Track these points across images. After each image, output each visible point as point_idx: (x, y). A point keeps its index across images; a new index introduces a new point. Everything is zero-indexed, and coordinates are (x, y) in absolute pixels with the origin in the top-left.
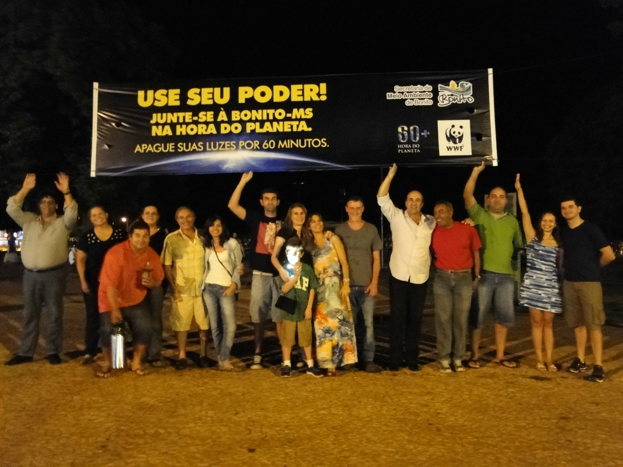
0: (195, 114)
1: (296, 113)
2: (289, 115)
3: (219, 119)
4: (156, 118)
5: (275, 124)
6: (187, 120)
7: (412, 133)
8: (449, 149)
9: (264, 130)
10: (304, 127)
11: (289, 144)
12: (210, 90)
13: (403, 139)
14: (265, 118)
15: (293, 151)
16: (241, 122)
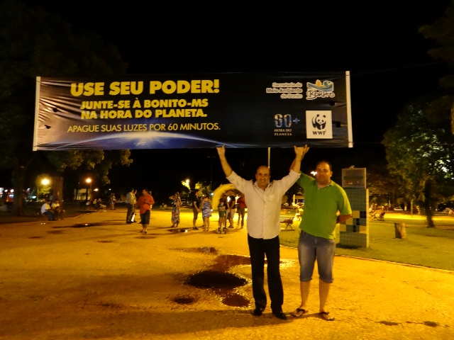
0: (116, 102)
1: (195, 102)
2: (189, 104)
3: (134, 107)
4: (85, 105)
5: (178, 110)
6: (109, 107)
7: (286, 120)
8: (315, 133)
9: (169, 116)
10: (200, 113)
11: (188, 127)
12: (128, 83)
13: (279, 124)
14: (170, 106)
15: (192, 132)
16: (151, 108)
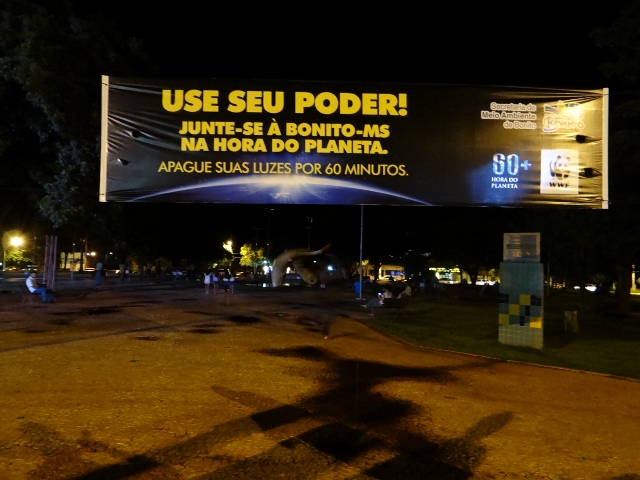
0: (239, 124)
1: (369, 130)
2: (359, 132)
3: (270, 133)
4: (187, 127)
5: (341, 142)
6: (228, 132)
7: (510, 163)
8: (553, 185)
9: (327, 150)
10: (378, 148)
11: (358, 169)
12: (259, 94)
13: (499, 170)
14: (329, 134)
15: (364, 179)
16: (298, 137)
